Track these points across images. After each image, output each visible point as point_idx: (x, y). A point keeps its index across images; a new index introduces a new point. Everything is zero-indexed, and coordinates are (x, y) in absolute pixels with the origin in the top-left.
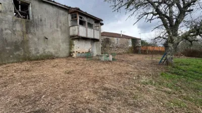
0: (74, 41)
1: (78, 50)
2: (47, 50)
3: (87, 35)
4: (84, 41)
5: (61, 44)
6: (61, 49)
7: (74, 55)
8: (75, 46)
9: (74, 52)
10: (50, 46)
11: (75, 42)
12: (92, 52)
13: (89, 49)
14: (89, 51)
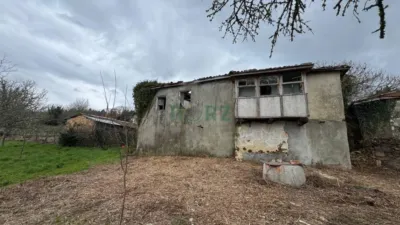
0: (240, 128)
1: (249, 145)
2: (201, 144)
3: (259, 112)
4: (264, 125)
5: (220, 135)
6: (219, 143)
7: (239, 155)
8: (241, 137)
9: (238, 149)
10: (204, 138)
11: (241, 130)
12: (290, 151)
13: (281, 145)
14: (280, 149)
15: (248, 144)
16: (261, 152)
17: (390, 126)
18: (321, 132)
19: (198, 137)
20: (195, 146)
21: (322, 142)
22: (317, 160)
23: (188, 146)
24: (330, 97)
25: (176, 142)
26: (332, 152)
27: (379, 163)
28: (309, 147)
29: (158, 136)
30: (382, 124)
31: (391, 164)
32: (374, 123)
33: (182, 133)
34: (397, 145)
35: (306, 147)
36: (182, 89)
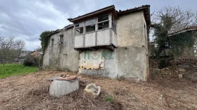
2: (66, 64)
3: (84, 43)
5: (74, 59)
6: (73, 63)
7: (80, 71)
8: (81, 60)
9: (80, 67)
10: (68, 61)
11: (81, 56)
12: (105, 69)
13: (100, 64)
14: (100, 67)
15: (85, 64)
16: (90, 69)
17: (193, 50)
18: (126, 56)
19: (65, 60)
20: (64, 66)
21: (126, 62)
22: (121, 74)
23: (61, 65)
24: (135, 30)
25: (57, 64)
26: (132, 69)
27: (181, 76)
28: (116, 66)
29: (50, 60)
30: (187, 48)
31: (189, 76)
32: (182, 49)
33: (59, 59)
34: (195, 64)
35: (114, 66)
36: (60, 34)
